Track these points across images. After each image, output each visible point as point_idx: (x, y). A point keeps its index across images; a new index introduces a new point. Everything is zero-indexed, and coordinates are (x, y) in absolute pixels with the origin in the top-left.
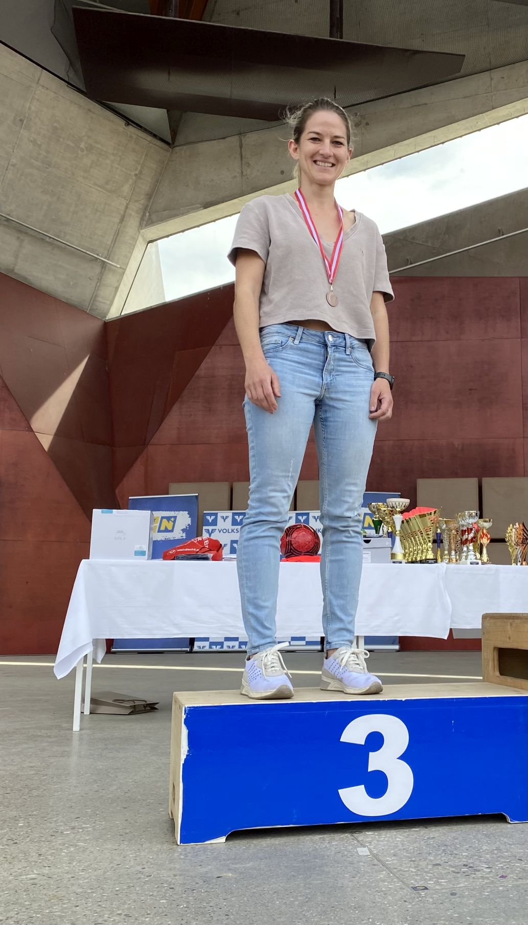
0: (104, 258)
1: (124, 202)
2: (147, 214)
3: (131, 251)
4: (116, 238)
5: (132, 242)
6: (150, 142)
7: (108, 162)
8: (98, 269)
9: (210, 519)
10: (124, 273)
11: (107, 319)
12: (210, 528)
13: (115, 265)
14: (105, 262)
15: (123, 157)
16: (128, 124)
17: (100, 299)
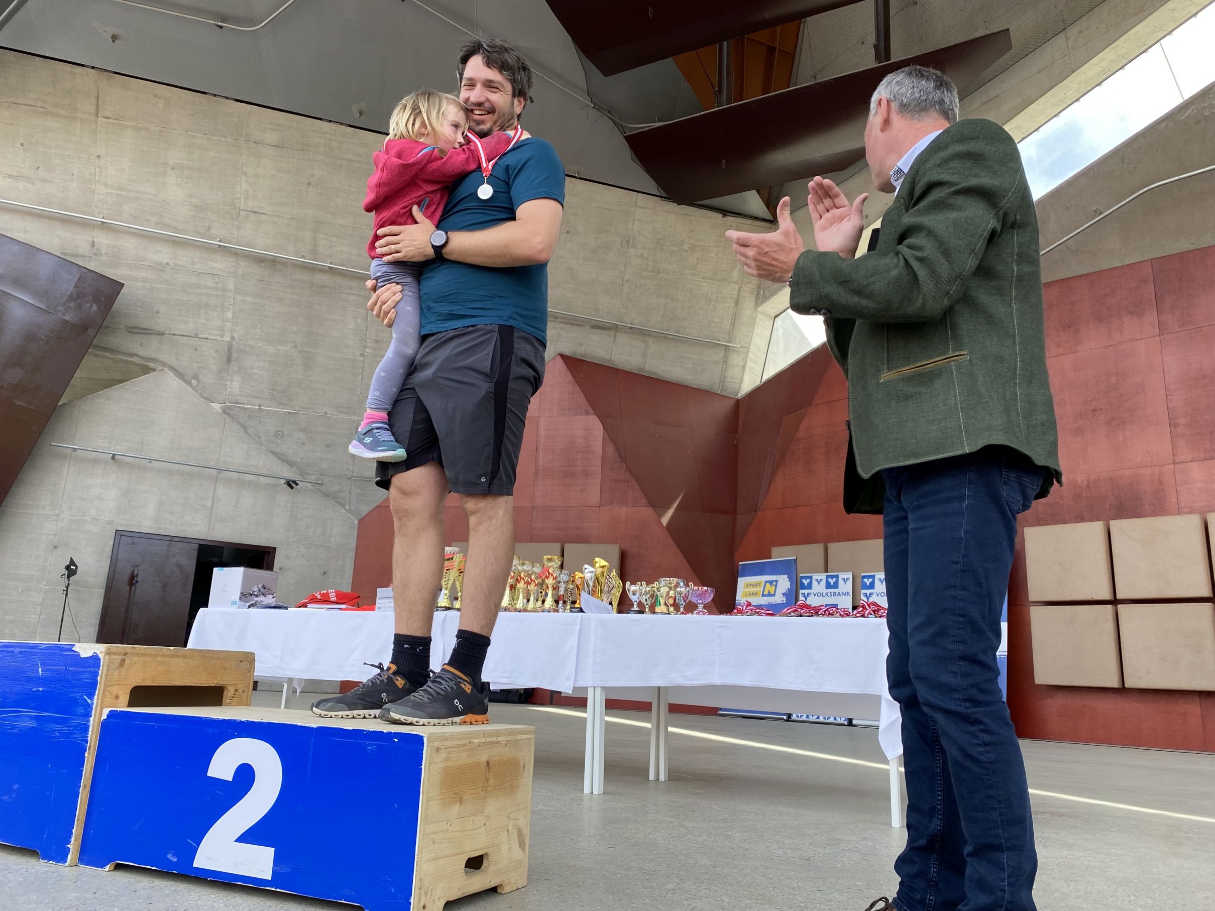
0: (726, 342)
1: (736, 287)
2: (762, 292)
3: (752, 330)
4: (734, 322)
5: (750, 322)
6: (751, 225)
7: (713, 255)
8: (722, 353)
9: (806, 582)
10: (748, 351)
11: (739, 396)
12: (806, 592)
13: (735, 346)
14: (727, 346)
15: (727, 246)
16: (725, 215)
17: (729, 380)
